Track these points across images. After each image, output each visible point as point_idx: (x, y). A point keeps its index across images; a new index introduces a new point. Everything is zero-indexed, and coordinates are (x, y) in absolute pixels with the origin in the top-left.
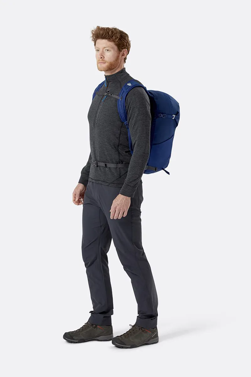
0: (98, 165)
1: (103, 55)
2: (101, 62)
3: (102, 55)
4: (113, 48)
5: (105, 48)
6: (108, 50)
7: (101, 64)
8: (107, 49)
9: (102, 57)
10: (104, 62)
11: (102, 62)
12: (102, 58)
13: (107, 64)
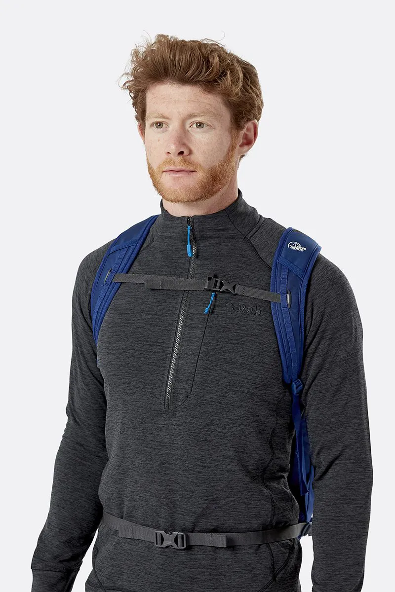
0: (193, 543)
1: (186, 141)
2: (178, 168)
3: (184, 145)
4: (217, 115)
5: (191, 116)
6: (200, 125)
7: (179, 175)
8: (199, 119)
9: (182, 150)
10: (192, 169)
11: (183, 168)
12: (181, 153)
13: (200, 176)
